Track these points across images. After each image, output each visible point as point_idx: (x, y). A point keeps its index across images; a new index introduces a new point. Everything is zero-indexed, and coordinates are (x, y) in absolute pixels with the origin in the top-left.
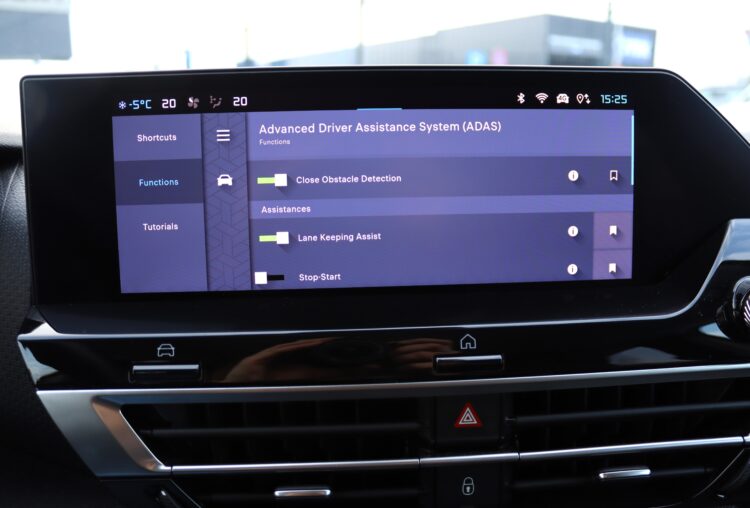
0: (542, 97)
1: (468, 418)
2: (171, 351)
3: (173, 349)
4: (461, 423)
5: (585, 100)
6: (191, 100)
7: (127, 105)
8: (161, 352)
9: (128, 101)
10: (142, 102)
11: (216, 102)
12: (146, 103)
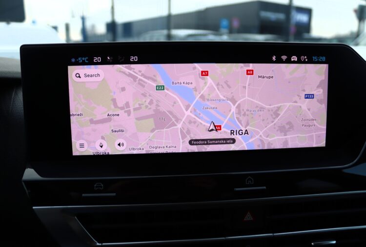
0: (284, 58)
1: (249, 217)
2: (101, 187)
3: (102, 185)
4: (245, 219)
5: (305, 59)
6: (108, 58)
7: (76, 60)
8: (96, 187)
9: (76, 58)
10: (83, 59)
11: (122, 59)
12: (85, 59)
